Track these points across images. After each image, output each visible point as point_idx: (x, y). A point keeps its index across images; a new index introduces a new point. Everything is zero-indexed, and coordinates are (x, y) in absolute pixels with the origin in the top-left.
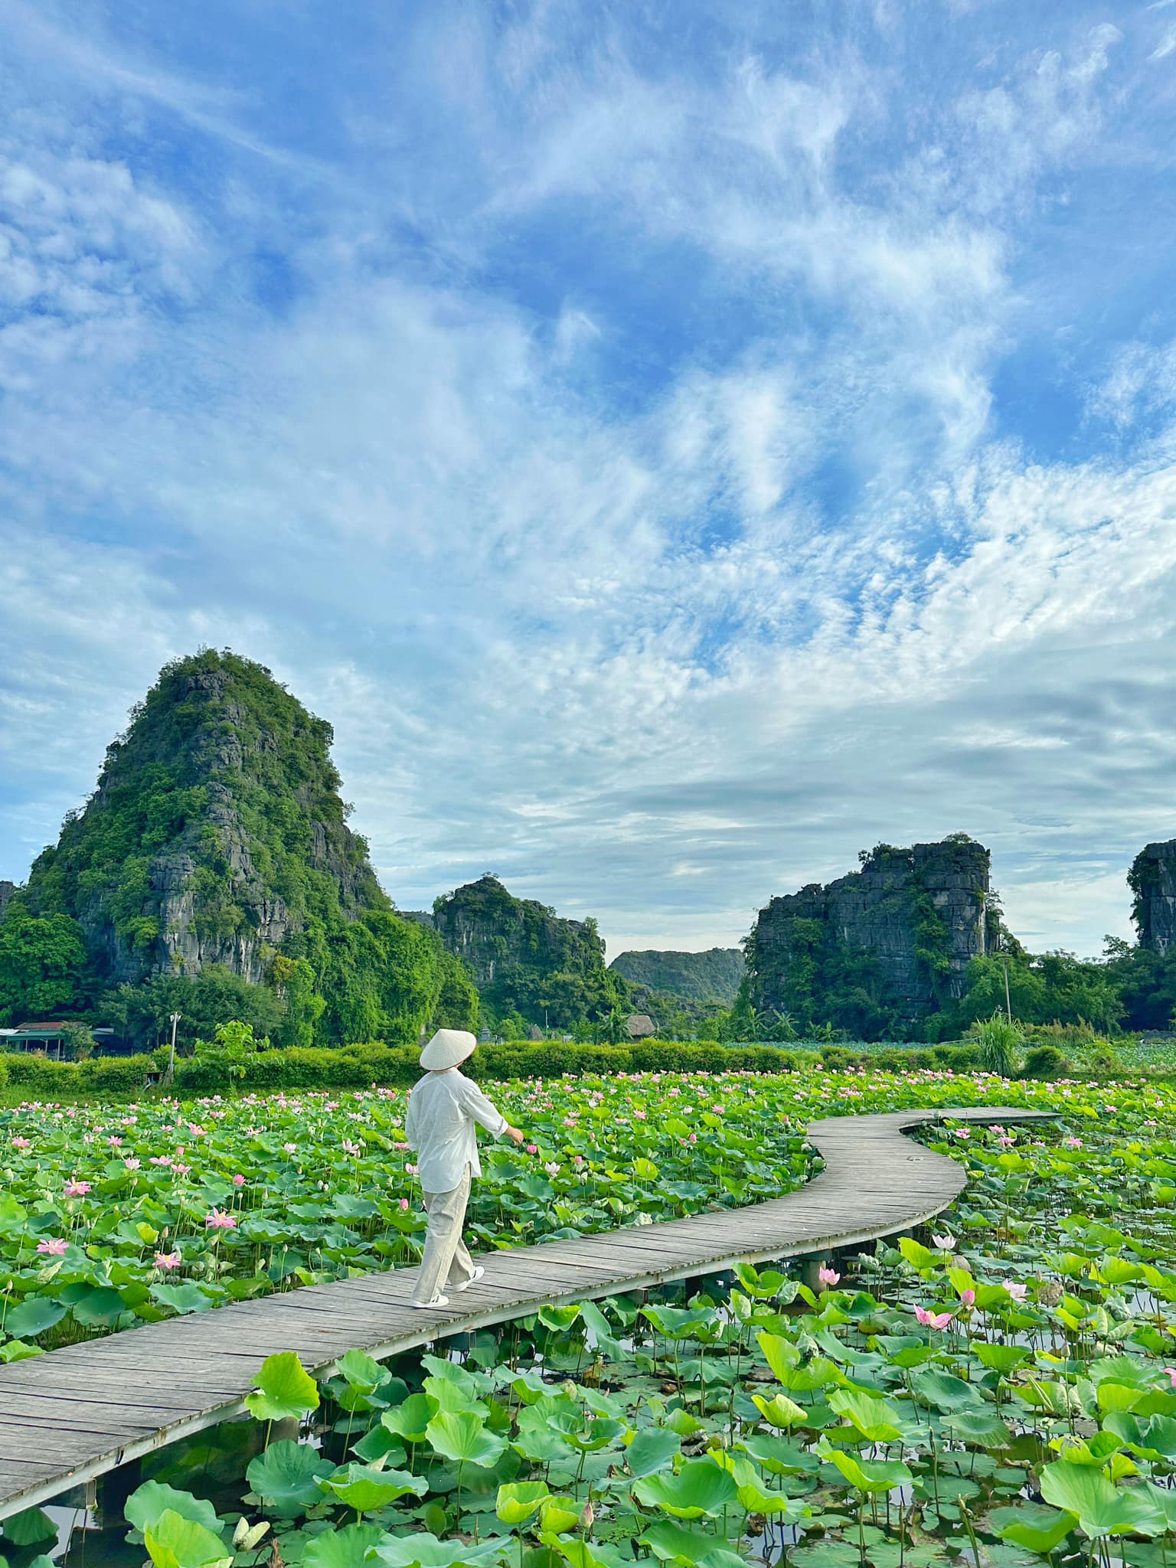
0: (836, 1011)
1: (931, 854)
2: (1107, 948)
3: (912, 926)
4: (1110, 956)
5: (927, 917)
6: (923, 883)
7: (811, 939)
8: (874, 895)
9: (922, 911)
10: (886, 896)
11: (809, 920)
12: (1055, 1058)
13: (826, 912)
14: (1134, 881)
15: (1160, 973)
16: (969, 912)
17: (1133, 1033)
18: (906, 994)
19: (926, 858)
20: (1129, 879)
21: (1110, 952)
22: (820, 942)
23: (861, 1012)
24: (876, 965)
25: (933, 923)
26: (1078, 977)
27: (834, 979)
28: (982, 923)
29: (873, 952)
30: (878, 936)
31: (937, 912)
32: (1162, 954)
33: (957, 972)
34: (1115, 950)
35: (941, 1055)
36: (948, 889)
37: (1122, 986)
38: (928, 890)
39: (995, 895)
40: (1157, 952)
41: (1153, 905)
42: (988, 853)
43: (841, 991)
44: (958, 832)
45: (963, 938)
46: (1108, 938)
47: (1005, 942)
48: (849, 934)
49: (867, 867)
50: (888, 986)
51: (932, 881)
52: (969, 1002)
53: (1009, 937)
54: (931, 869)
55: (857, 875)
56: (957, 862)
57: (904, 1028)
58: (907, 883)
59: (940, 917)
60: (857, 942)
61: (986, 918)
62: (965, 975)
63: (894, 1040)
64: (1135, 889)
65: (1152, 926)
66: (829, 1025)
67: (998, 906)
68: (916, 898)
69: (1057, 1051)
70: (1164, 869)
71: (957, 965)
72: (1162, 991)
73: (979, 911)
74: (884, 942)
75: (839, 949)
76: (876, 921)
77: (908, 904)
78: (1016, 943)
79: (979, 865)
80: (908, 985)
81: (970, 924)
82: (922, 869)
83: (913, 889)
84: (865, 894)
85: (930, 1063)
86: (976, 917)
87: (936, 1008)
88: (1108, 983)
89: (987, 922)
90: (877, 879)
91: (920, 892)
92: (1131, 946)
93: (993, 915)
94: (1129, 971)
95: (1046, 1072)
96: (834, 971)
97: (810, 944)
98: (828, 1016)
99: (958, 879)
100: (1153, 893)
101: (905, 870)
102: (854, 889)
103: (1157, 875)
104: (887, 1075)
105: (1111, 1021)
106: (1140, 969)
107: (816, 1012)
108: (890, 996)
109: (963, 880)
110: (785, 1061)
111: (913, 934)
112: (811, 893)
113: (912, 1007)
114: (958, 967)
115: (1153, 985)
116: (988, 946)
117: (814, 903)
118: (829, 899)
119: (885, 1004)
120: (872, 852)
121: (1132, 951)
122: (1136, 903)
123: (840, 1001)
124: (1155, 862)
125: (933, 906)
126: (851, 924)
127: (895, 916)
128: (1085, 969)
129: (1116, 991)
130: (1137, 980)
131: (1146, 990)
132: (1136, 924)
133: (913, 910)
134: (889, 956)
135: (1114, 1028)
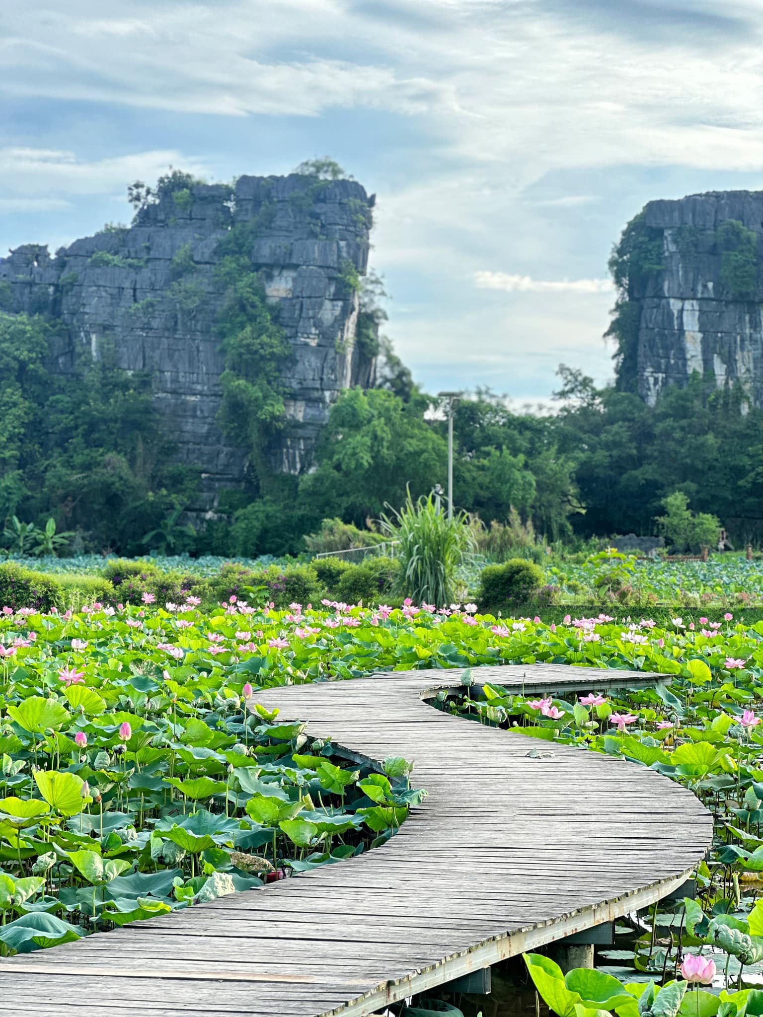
0: (64, 498)
1: (269, 196)
2: (560, 387)
3: (222, 335)
4: (562, 403)
5: (252, 319)
6: (249, 253)
7: (24, 355)
8: (154, 271)
9: (243, 308)
10: (177, 274)
11: (23, 317)
12: (531, 581)
13: (57, 302)
14: (619, 269)
15: (645, 435)
16: (329, 311)
17: (595, 540)
18: (199, 465)
19: (257, 203)
20: (612, 263)
21: (563, 394)
22: (43, 360)
23: (113, 500)
24: (148, 410)
25: (262, 331)
26: (512, 440)
27: (67, 432)
28: (350, 334)
29: (144, 383)
30: (157, 355)
31: (271, 309)
32: (652, 401)
33: (297, 425)
34: (572, 391)
35: (327, 576)
36: (296, 267)
37: (582, 456)
38: (257, 267)
39: (377, 282)
40: (643, 398)
41: (647, 313)
42: (371, 202)
43: (78, 459)
44: (321, 157)
45: (315, 362)
46: (563, 369)
47: (387, 372)
48: (101, 347)
49: (146, 217)
50: (169, 450)
51: (266, 250)
52: (318, 479)
53: (393, 361)
54: (267, 226)
55: (123, 231)
56: (316, 216)
57: (191, 529)
58: (221, 251)
59: (275, 320)
60: (116, 365)
61: (359, 325)
62: (310, 432)
63: (171, 552)
64: (618, 282)
65: (641, 350)
66: (51, 525)
67: (381, 303)
68: (233, 281)
69: (537, 570)
70: (673, 248)
71: (299, 412)
72: (646, 467)
73: (346, 311)
74: (168, 366)
75: (78, 376)
76: (155, 324)
77: (219, 292)
78: (403, 373)
79: (355, 223)
80: (206, 449)
81: (328, 337)
82: (250, 226)
83: (229, 264)
84: (137, 269)
85: (307, 591)
86: (340, 322)
87: (253, 492)
88: (560, 451)
89: (359, 333)
90: (163, 241)
91: (243, 269)
92: (599, 385)
93: (368, 320)
94: (596, 430)
95: (515, 605)
96: (67, 420)
97: (23, 365)
98: (47, 507)
99: (315, 249)
100: (650, 291)
101: (219, 225)
102: (116, 259)
103: (660, 258)
104: (294, 612)
105: (559, 518)
106: (615, 428)
107: (26, 498)
108: (170, 468)
109: (324, 252)
110: (40, 590)
111: (223, 352)
112: (29, 263)
113: (210, 489)
114: (300, 417)
115: (631, 457)
116: (355, 380)
117: (31, 284)
118: (66, 275)
119: (160, 485)
120: (154, 188)
121: (600, 394)
122: (619, 307)
123: (75, 477)
124: (657, 234)
125: (264, 298)
126: (105, 328)
127: (189, 314)
128: (522, 425)
129: (572, 465)
130: (607, 446)
131: (620, 465)
132: (613, 345)
133: (226, 303)
134: (174, 392)
135: (562, 531)
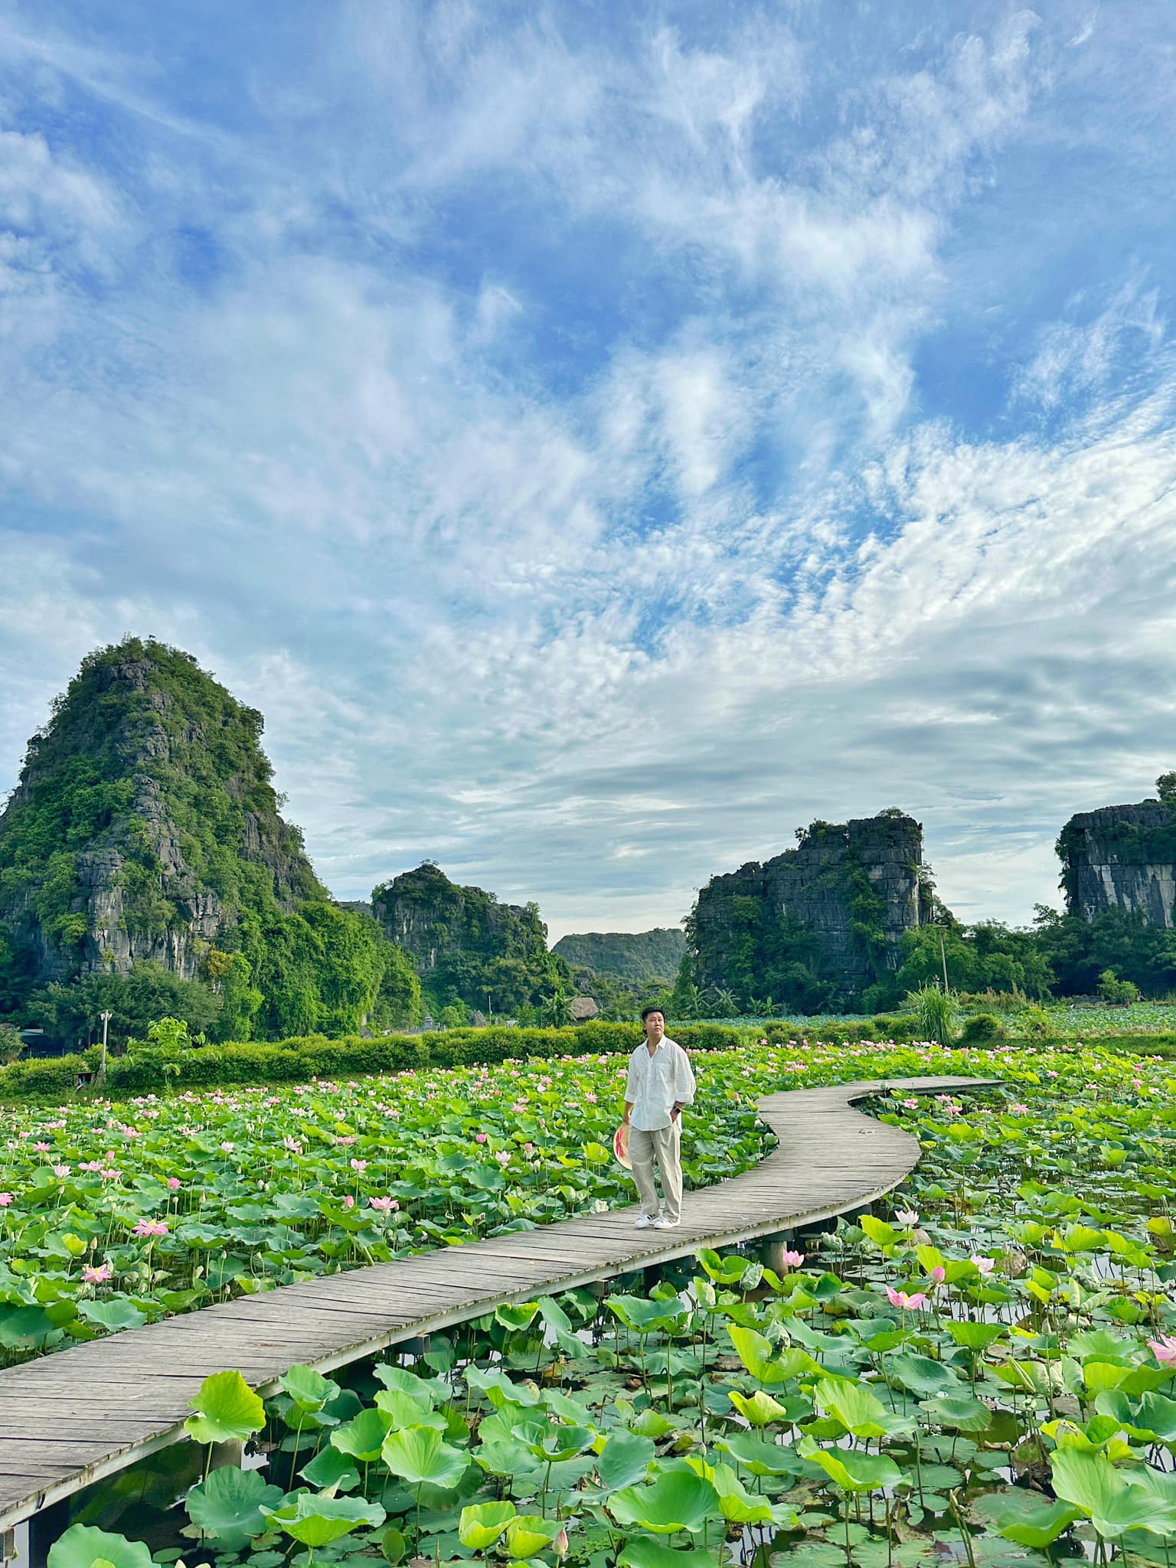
0: (775, 987)
1: (865, 829)
2: (1037, 916)
3: (848, 900)
4: (1039, 925)
5: (862, 891)
6: (858, 858)
7: (751, 916)
8: (811, 871)
9: (857, 886)
10: (823, 871)
11: (748, 898)
12: (992, 1026)
13: (765, 889)
14: (1061, 851)
15: (1088, 939)
16: (902, 885)
17: (1064, 999)
18: (843, 967)
19: (860, 833)
20: (1057, 849)
21: (1040, 920)
22: (760, 918)
23: (800, 987)
24: (814, 940)
25: (869, 897)
26: (1010, 946)
27: (774, 953)
28: (915, 895)
29: (810, 927)
30: (815, 912)
31: (872, 886)
32: (1090, 921)
33: (892, 944)
34: (1045, 918)
35: (881, 1026)
36: (883, 863)
37: (1052, 953)
38: (863, 865)
39: (927, 868)
40: (1085, 920)
41: (1080, 874)
42: (920, 827)
43: (780, 967)
44: (891, 807)
45: (898, 911)
46: (1037, 907)
47: (939, 913)
48: (787, 909)
49: (804, 844)
50: (827, 960)
51: (866, 855)
52: (904, 973)
53: (942, 909)
54: (866, 843)
55: (794, 852)
56: (891, 837)
57: (842, 1001)
58: (843, 858)
59: (875, 891)
60: (795, 918)
61: (920, 890)
62: (899, 947)
63: (832, 1013)
64: (1062, 859)
65: (1080, 894)
66: (769, 999)
67: (931, 878)
68: (851, 873)
69: (995, 1019)
70: (1091, 838)
71: (892, 937)
72: (1090, 957)
73: (912, 884)
74: (821, 917)
75: (778, 925)
76: (813, 896)
77: (844, 879)
78: (949, 914)
79: (912, 839)
80: (845, 958)
81: (904, 896)
82: (857, 844)
83: (848, 865)
84: (802, 870)
85: (870, 1034)
86: (909, 890)
87: (873, 980)
88: (1038, 951)
89: (920, 895)
90: (814, 855)
91: (855, 866)
92: (1060, 914)
93: (926, 887)
94: (1059, 938)
95: (985, 1040)
96: (773, 947)
97: (750, 921)
98: (768, 992)
99: (892, 854)
100: (1081, 862)
101: (841, 845)
102: (792, 866)
103: (1084, 844)
104: (830, 1048)
105: (1042, 988)
106: (1069, 937)
107: (757, 988)
108: (828, 969)
109: (896, 854)
110: (729, 1037)
111: (849, 908)
112: (750, 871)
113: (850, 979)
114: (893, 940)
115: (1081, 952)
116: (921, 918)
117: (752, 881)
118: (768, 877)
119: (824, 978)
120: (808, 830)
121: (1061, 919)
122: (1064, 871)
123: (779, 976)
124: (1082, 831)
125: (868, 880)
126: (789, 900)
127: (832, 890)
128: (1016, 938)
129: (1046, 958)
130: (1066, 947)
131: (1077, 956)
132: (1064, 892)
133: (849, 884)
134: (827, 931)
135: (1045, 994)
